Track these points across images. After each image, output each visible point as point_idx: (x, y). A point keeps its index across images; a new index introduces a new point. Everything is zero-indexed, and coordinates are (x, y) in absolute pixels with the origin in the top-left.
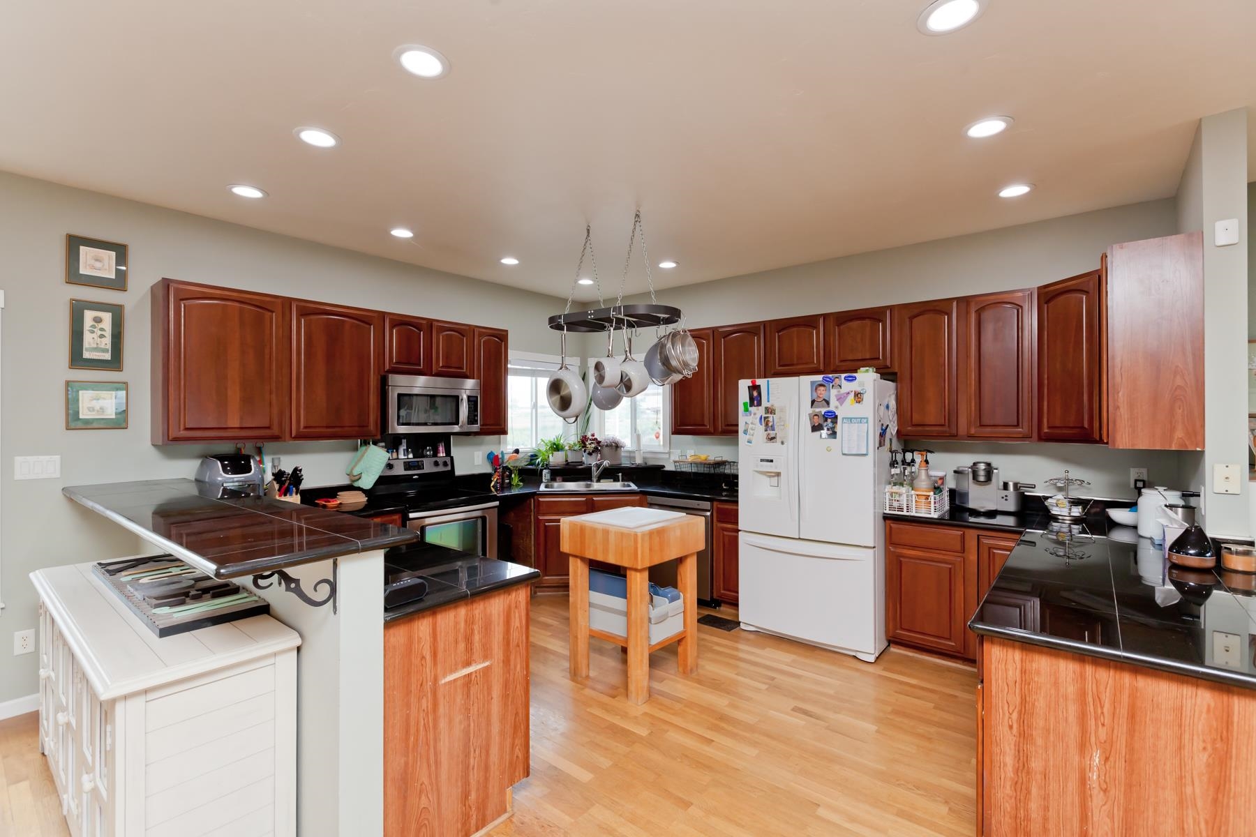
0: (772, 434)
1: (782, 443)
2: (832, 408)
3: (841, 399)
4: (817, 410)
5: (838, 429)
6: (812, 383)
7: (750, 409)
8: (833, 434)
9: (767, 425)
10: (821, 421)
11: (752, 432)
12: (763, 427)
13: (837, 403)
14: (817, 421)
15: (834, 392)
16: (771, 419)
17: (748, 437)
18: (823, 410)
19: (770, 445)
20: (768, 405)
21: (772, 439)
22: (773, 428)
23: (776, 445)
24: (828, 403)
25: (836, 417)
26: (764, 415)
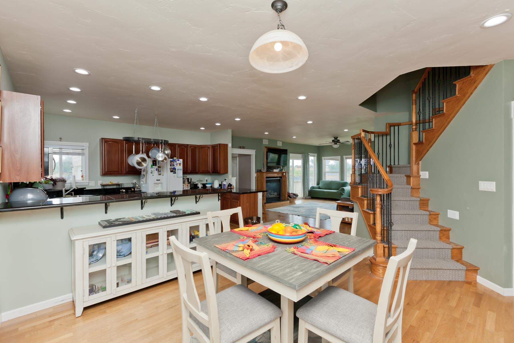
0: (160, 173)
1: (163, 175)
2: (175, 167)
3: (176, 164)
4: (172, 167)
5: (176, 172)
6: (170, 161)
7: (153, 166)
8: (175, 173)
9: (158, 171)
10: (173, 170)
11: (154, 173)
12: (157, 171)
13: (176, 166)
14: (171, 170)
15: (175, 163)
16: (160, 169)
17: (152, 174)
18: (173, 167)
19: (160, 176)
20: (159, 166)
21: (160, 174)
22: (160, 172)
23: (161, 176)
24: (174, 165)
25: (175, 169)
26: (158, 168)
